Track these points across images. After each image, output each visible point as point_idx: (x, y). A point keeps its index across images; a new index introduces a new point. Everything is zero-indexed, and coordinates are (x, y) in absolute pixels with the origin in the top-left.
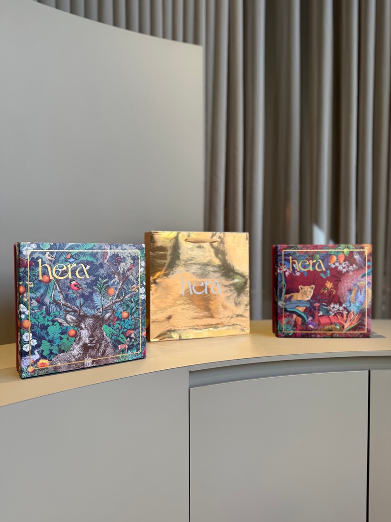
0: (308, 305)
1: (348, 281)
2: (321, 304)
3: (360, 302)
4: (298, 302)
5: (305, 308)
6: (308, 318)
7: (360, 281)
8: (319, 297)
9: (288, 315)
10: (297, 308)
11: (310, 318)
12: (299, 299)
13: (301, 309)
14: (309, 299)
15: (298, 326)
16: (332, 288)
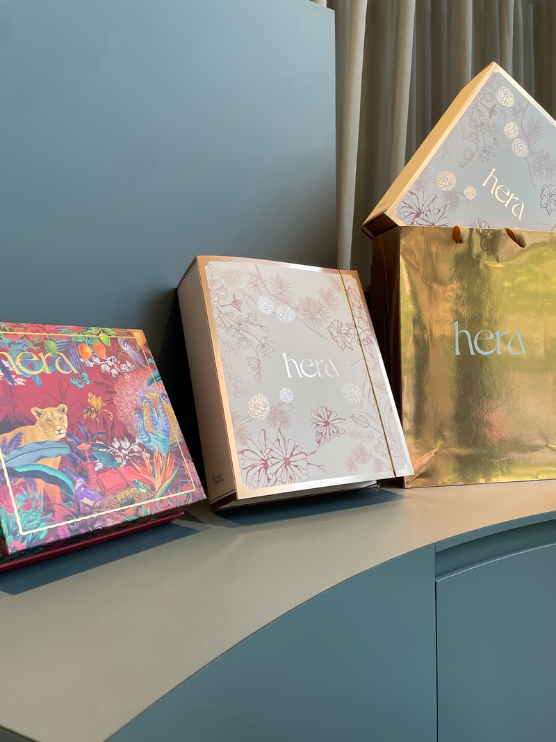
0: (66, 451)
1: (129, 392)
2: (93, 445)
3: (164, 431)
4: (38, 447)
5: (59, 458)
6: (74, 483)
7: (148, 391)
8: (83, 430)
9: (23, 484)
10: (41, 462)
11: (80, 482)
12: (40, 440)
13: (51, 464)
14: (63, 436)
15: (56, 508)
16: (102, 408)
